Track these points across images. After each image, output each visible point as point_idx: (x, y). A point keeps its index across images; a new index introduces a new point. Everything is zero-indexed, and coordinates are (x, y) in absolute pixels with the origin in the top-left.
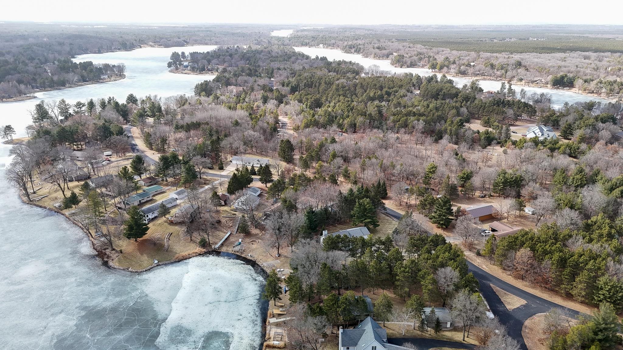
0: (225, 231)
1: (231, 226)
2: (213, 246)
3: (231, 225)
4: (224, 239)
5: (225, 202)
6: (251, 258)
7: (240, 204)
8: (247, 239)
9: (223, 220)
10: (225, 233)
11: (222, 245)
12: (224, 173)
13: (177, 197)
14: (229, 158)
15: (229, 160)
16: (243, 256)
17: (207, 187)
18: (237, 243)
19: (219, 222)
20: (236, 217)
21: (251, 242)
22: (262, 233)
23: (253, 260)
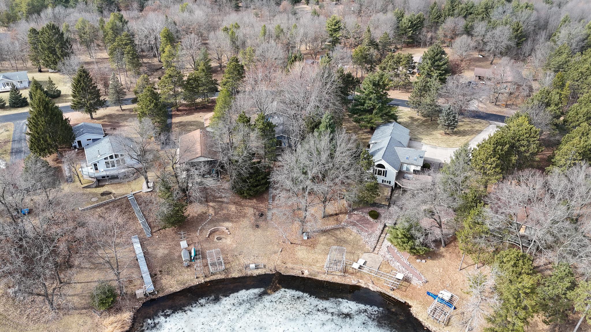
4: (143, 260)
6: (260, 272)
8: (194, 234)
11: (152, 275)
18: (185, 254)
20: (120, 199)
21: (210, 237)
22: (211, 206)
23: (271, 273)
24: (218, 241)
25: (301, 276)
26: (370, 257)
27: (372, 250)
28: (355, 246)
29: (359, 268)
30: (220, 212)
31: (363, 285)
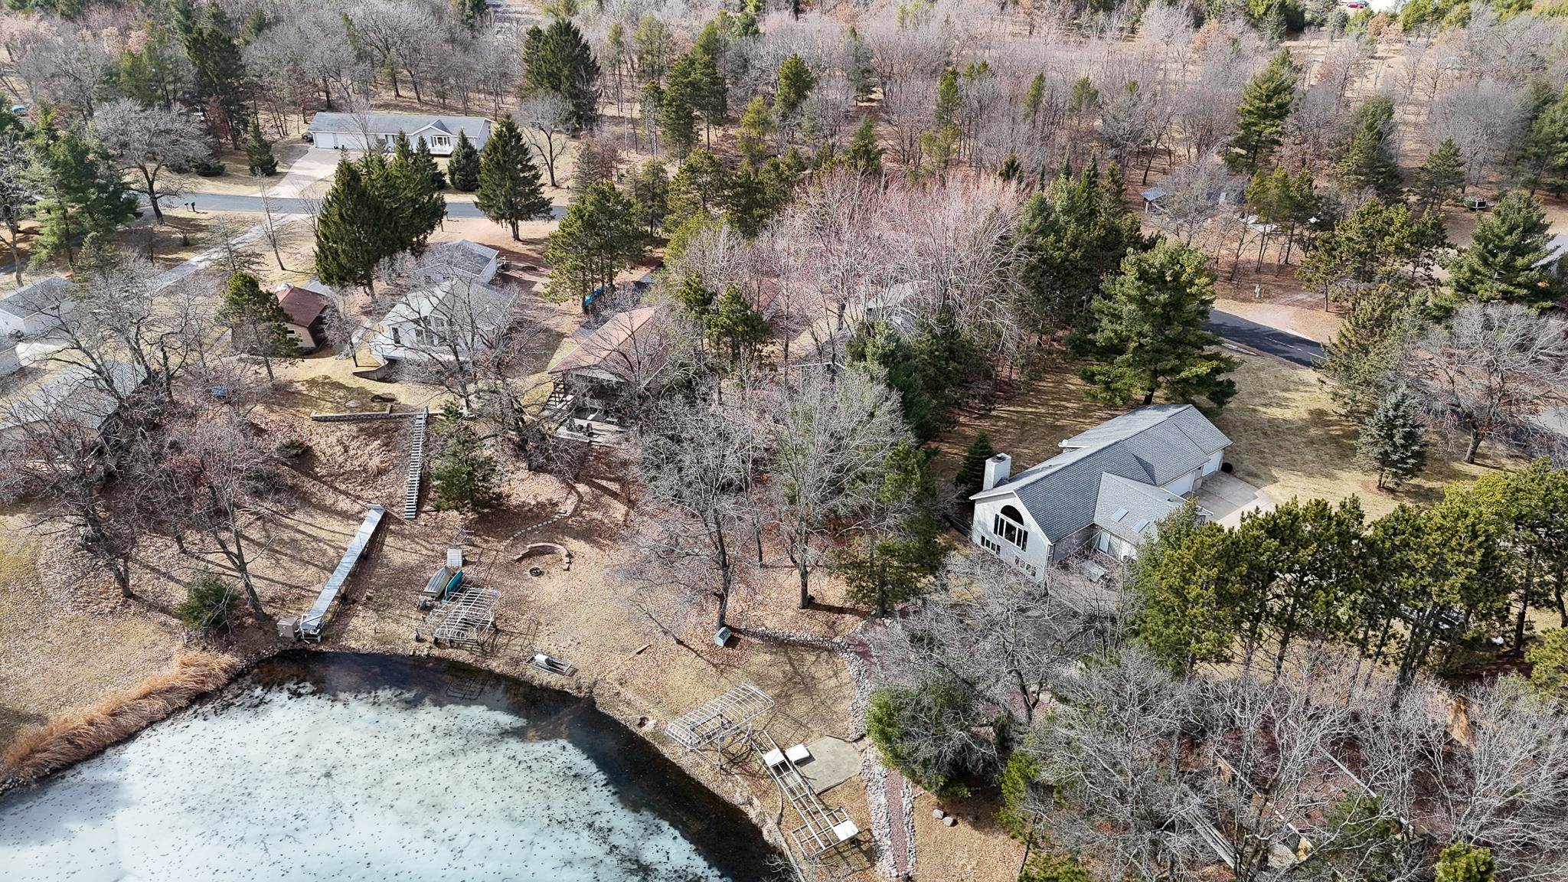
0: (344, 504)
1: (381, 472)
2: (284, 623)
3: (375, 462)
4: (348, 562)
5: (316, 328)
6: (553, 680)
7: (409, 337)
8: (494, 543)
9: (325, 442)
10: (345, 515)
11: (346, 600)
12: (283, 190)
13: (24, 330)
14: (296, 126)
15: (295, 135)
16: (496, 665)
17: (196, 260)
18: (436, 579)
19: (301, 456)
20: (400, 417)
21: (523, 563)
22: (578, 493)
23: (575, 693)
24: (530, 576)
25: (633, 728)
26: (833, 752)
27: (856, 736)
28: (822, 709)
29: (776, 768)
30: (585, 513)
31: (752, 814)
